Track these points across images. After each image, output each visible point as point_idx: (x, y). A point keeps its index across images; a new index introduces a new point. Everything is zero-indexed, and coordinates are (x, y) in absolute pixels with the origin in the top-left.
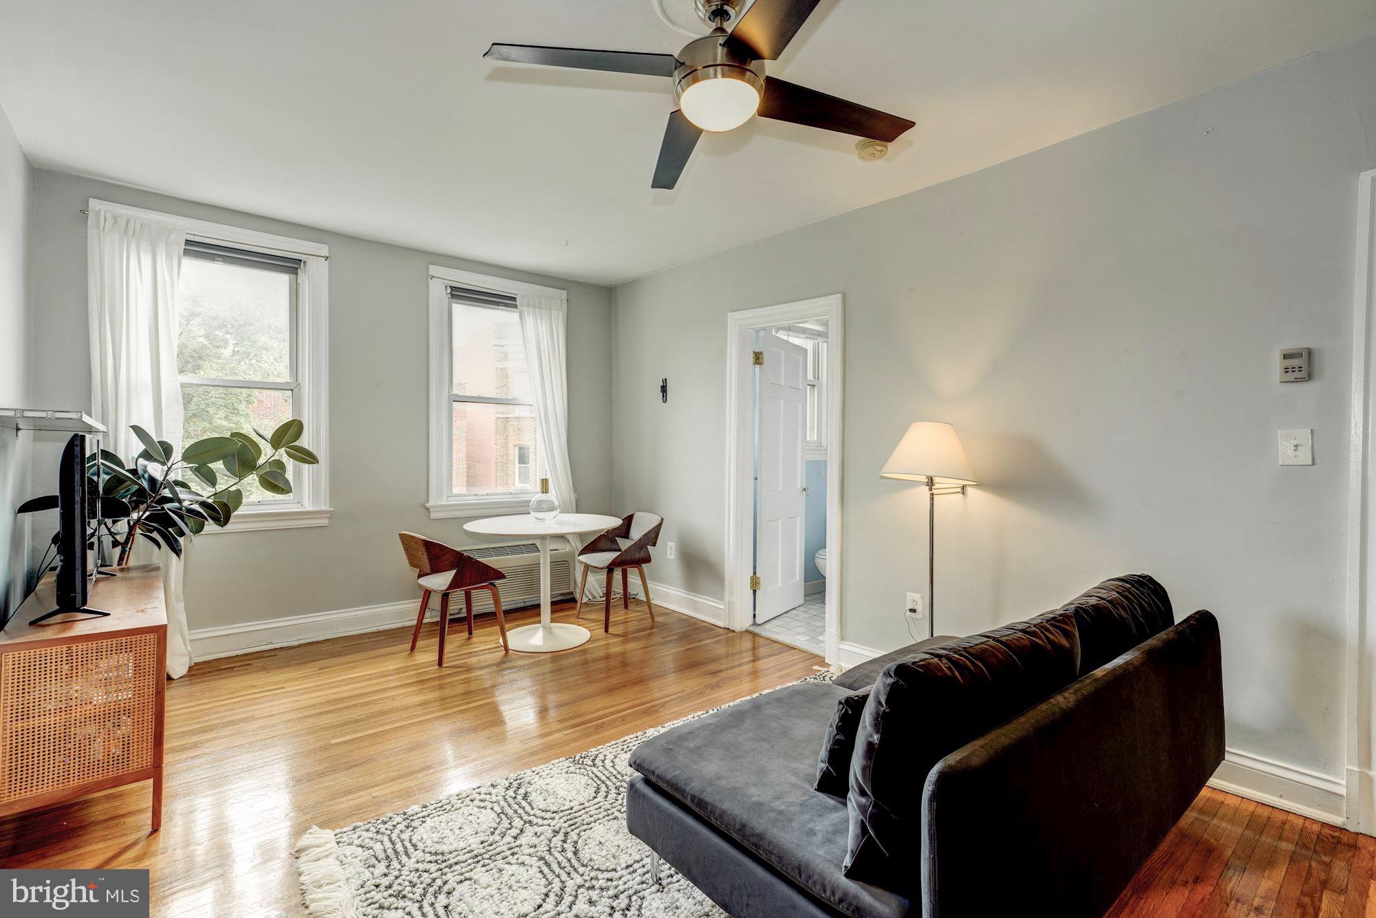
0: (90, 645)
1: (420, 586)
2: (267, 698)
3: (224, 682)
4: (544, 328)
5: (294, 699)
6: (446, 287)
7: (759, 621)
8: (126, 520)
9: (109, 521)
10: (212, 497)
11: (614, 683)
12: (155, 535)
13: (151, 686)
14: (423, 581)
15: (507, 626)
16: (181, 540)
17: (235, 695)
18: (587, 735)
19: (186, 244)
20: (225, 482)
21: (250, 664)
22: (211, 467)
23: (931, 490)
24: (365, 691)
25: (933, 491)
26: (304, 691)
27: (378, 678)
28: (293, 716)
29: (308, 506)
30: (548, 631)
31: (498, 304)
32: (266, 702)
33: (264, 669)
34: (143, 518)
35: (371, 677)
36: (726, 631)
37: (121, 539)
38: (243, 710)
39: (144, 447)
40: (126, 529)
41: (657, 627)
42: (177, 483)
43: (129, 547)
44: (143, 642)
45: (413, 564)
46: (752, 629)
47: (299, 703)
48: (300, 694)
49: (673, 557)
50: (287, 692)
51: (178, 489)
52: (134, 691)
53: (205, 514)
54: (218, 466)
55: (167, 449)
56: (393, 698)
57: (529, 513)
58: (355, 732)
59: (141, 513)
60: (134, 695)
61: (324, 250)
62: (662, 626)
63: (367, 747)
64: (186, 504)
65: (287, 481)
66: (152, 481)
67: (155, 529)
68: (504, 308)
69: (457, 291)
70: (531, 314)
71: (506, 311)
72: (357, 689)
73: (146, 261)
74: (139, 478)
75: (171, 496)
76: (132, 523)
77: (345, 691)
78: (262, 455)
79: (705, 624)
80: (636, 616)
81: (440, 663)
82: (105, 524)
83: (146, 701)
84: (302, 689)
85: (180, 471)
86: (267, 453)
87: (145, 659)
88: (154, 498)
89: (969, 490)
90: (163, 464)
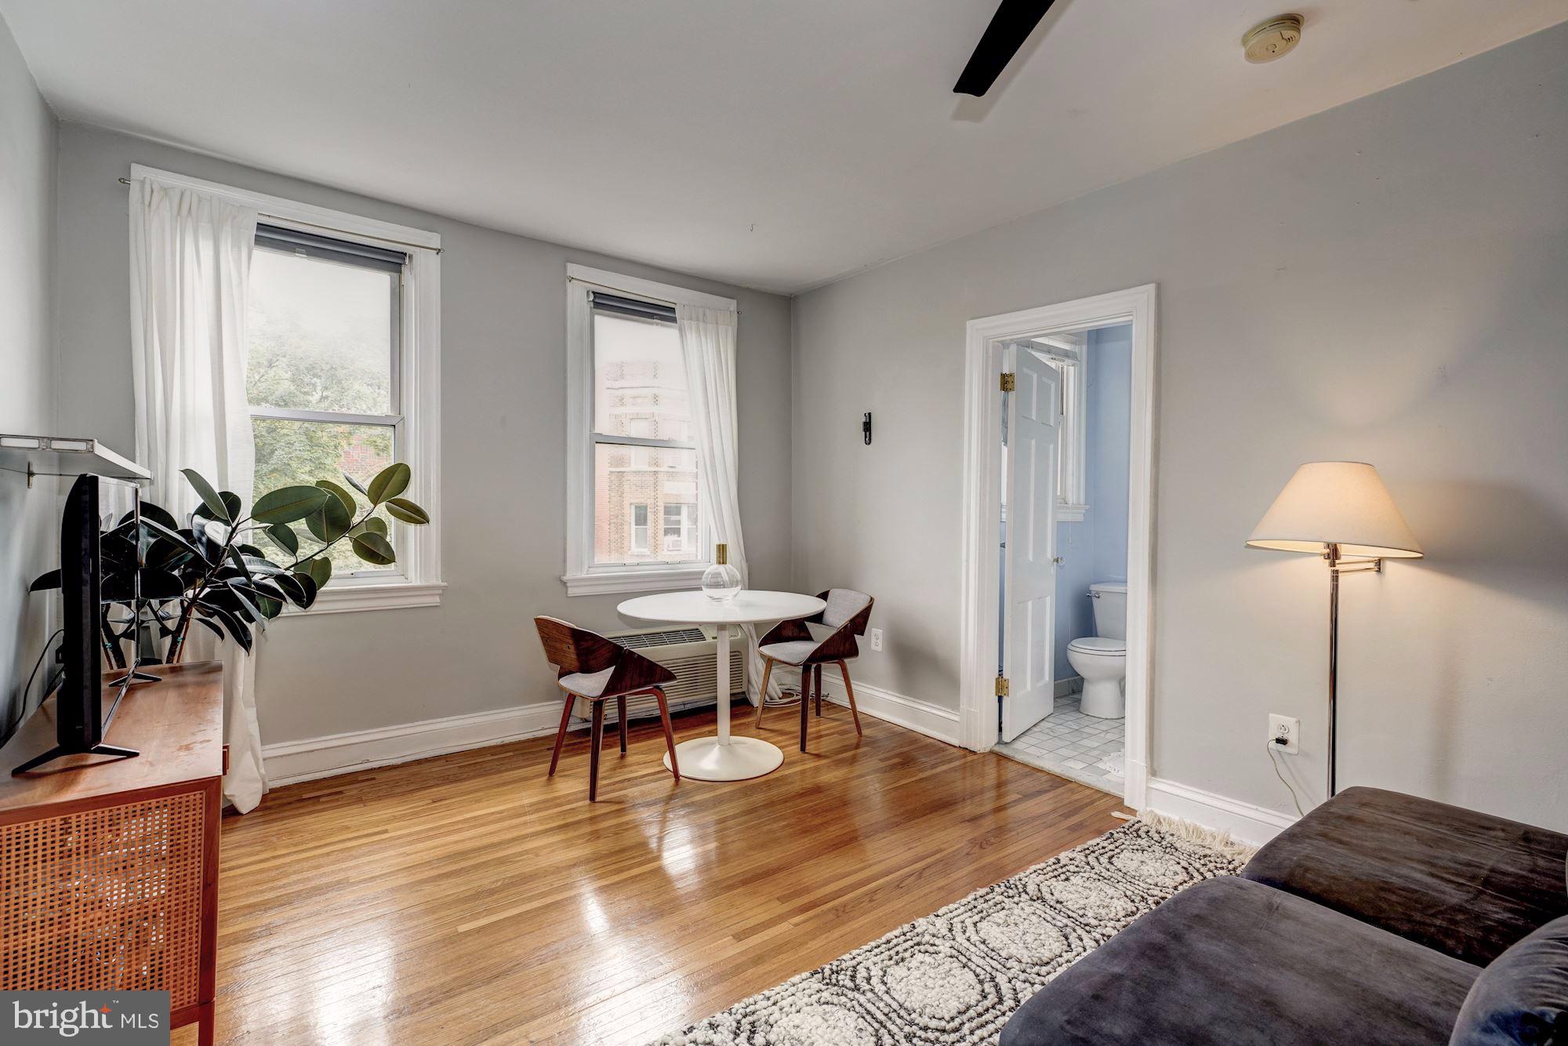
0: (99, 815)
1: (562, 689)
2: (365, 849)
3: (308, 819)
4: (709, 348)
5: (402, 850)
6: (588, 292)
7: (1006, 738)
8: (177, 600)
9: (155, 602)
10: (292, 569)
11: (838, 833)
12: (216, 620)
13: (196, 875)
14: (568, 683)
15: (675, 737)
16: (252, 628)
17: (323, 842)
18: (827, 927)
19: (258, 229)
20: (309, 548)
21: (341, 792)
22: (290, 527)
23: (1333, 564)
24: (495, 839)
25: (1337, 567)
26: (415, 837)
27: (511, 817)
28: (402, 880)
29: (415, 580)
30: (728, 748)
31: (651, 316)
32: (364, 855)
33: (359, 800)
34: (201, 596)
35: (500, 817)
36: (962, 752)
37: (171, 625)
38: (334, 867)
39: (202, 501)
40: (179, 612)
41: (867, 744)
42: (245, 549)
43: (182, 636)
44: (184, 804)
45: (553, 659)
46: (997, 749)
47: (408, 858)
48: (410, 843)
49: (879, 648)
50: (391, 839)
51: (244, 558)
52: (170, 884)
53: (281, 591)
54: (299, 526)
55: (232, 503)
56: (536, 852)
57: (701, 590)
58: (489, 912)
59: (198, 590)
60: (170, 890)
61: (435, 240)
62: (873, 742)
63: (510, 940)
64: (256, 578)
65: (388, 546)
66: (211, 545)
67: (216, 613)
68: (659, 321)
69: (603, 299)
70: (694, 331)
71: (662, 325)
72: (486, 835)
73: (206, 249)
74: (193, 542)
75: (235, 567)
76: (186, 604)
77: (468, 838)
78: (357, 513)
79: (931, 740)
80: (833, 727)
81: (592, 797)
82: (150, 605)
83: (188, 899)
84: (410, 834)
85: (249, 532)
86: (364, 509)
87: (187, 832)
88: (215, 569)
89: (1389, 566)
90: (227, 523)
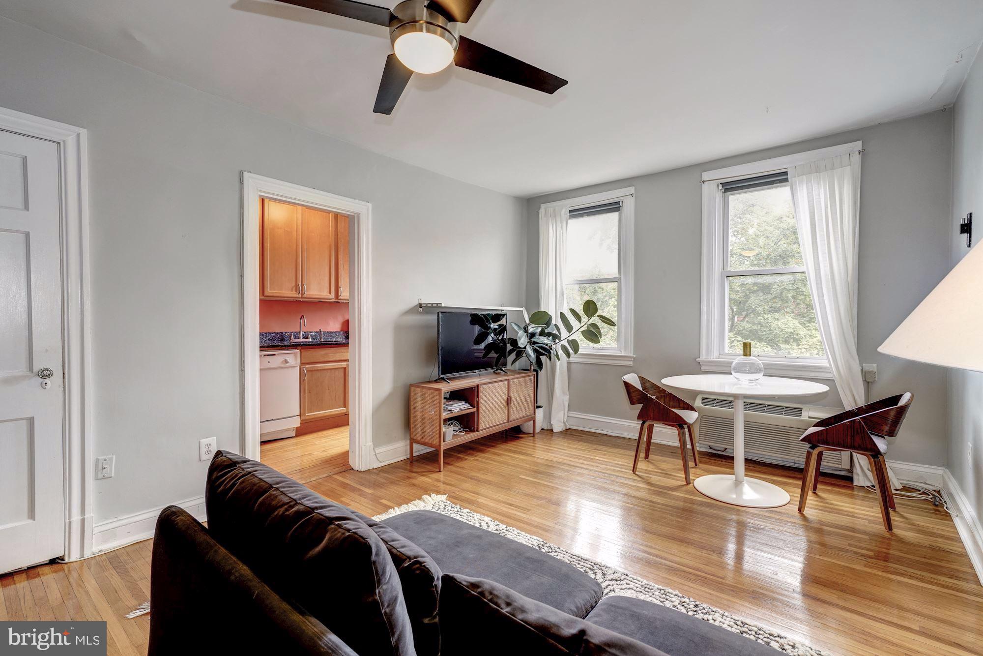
6: (718, 186)
19: (570, 213)
29: (623, 353)
31: (772, 182)
57: (731, 374)
68: (779, 184)
69: (731, 185)
71: (781, 187)
81: (634, 471)
